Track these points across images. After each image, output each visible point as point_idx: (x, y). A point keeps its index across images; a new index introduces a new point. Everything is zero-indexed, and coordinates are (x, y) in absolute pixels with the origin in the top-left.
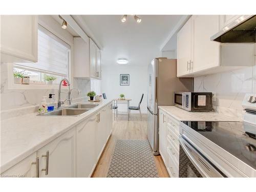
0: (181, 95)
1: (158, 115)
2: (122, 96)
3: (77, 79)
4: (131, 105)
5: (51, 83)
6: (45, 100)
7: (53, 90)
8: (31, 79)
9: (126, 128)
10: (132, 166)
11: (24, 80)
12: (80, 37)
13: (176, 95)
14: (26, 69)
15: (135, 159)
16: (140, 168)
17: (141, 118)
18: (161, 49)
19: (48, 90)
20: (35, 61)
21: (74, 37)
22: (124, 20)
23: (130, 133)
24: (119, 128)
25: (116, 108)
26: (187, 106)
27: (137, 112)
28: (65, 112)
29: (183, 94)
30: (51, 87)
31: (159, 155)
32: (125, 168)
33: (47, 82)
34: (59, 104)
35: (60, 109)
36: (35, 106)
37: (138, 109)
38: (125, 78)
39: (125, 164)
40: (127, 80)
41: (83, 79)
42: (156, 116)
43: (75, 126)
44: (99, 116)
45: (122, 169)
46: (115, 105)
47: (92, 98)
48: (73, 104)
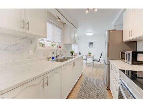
0: (125, 53)
1: (109, 65)
2: (90, 53)
3: (65, 44)
4: (95, 59)
5: (54, 47)
6: (51, 54)
7: (54, 50)
8: (46, 45)
9: (91, 71)
10: (92, 93)
11: (43, 45)
12: (66, 24)
13: (122, 53)
14: (44, 41)
15: (94, 89)
16: (97, 95)
17: (101, 66)
18: (113, 24)
19: (52, 50)
20: (46, 38)
21: (64, 24)
22: (87, 12)
23: (93, 75)
24: (87, 71)
25: (86, 60)
26: (129, 61)
27: (98, 63)
28: (59, 60)
29: (126, 53)
30: (54, 49)
31: (110, 90)
32: (88, 92)
33: (52, 46)
34: (57, 57)
35: (57, 58)
36: (47, 57)
37: (99, 61)
38: (91, 43)
39: (88, 91)
40: (93, 44)
41: (68, 44)
42: (108, 66)
43: (61, 67)
44: (74, 63)
45: (86, 93)
46: (86, 58)
47: (72, 54)
48: (63, 56)
